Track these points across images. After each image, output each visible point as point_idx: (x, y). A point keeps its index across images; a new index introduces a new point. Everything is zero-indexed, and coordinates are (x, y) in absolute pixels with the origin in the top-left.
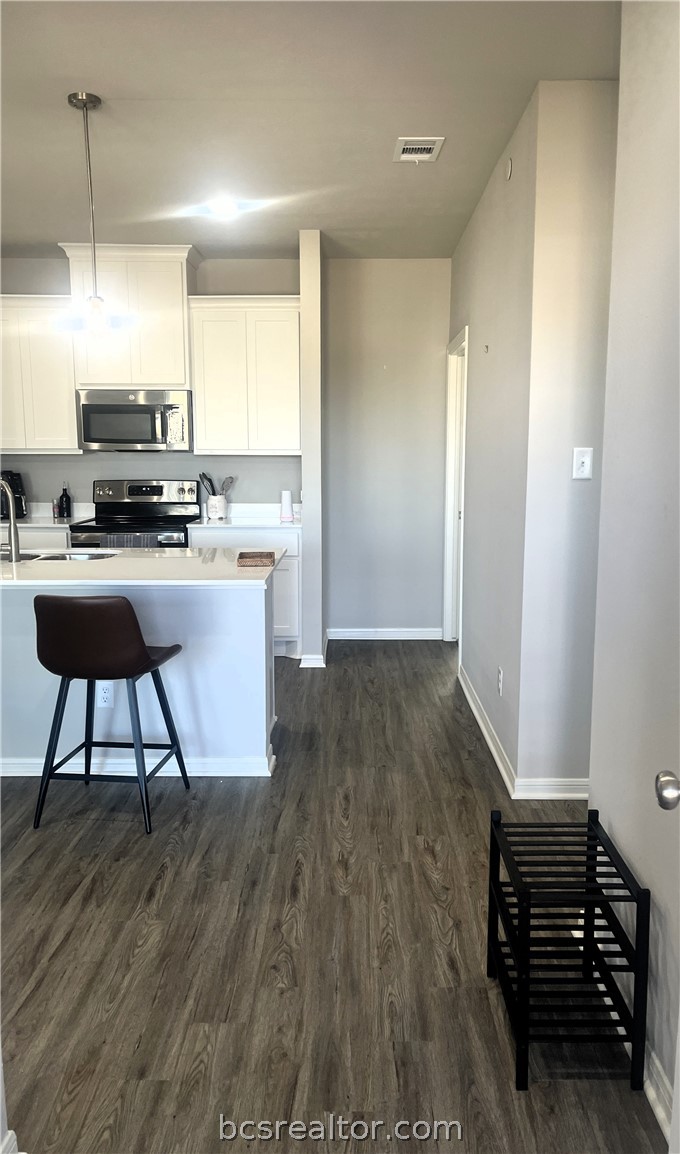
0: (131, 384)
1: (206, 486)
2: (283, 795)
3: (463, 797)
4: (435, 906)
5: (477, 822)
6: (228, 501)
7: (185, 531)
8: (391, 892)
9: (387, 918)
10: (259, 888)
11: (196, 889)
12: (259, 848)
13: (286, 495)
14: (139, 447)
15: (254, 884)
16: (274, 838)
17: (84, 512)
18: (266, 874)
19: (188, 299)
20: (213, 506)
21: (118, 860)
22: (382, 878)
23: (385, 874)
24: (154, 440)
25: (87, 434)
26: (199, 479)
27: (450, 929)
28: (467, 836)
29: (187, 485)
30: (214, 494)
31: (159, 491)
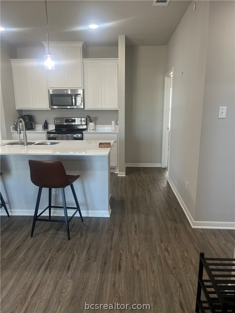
0: (65, 87)
1: (89, 120)
2: (114, 225)
3: (175, 227)
4: (171, 276)
5: (182, 238)
6: (95, 124)
7: (82, 134)
8: (154, 269)
9: (154, 282)
10: (107, 265)
11: (85, 265)
12: (107, 247)
13: (113, 122)
14: (69, 107)
15: (105, 263)
16: (111, 243)
17: (52, 127)
18: (109, 259)
19: (83, 60)
20: (91, 126)
21: (58, 251)
22: (151, 263)
23: (152, 261)
24: (72, 105)
25: (52, 103)
26: (86, 117)
27: (178, 288)
28: (179, 244)
29: (83, 119)
30: (91, 122)
31: (74, 121)
